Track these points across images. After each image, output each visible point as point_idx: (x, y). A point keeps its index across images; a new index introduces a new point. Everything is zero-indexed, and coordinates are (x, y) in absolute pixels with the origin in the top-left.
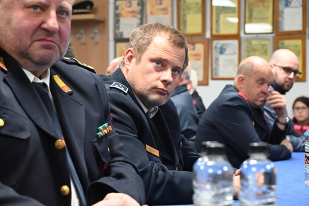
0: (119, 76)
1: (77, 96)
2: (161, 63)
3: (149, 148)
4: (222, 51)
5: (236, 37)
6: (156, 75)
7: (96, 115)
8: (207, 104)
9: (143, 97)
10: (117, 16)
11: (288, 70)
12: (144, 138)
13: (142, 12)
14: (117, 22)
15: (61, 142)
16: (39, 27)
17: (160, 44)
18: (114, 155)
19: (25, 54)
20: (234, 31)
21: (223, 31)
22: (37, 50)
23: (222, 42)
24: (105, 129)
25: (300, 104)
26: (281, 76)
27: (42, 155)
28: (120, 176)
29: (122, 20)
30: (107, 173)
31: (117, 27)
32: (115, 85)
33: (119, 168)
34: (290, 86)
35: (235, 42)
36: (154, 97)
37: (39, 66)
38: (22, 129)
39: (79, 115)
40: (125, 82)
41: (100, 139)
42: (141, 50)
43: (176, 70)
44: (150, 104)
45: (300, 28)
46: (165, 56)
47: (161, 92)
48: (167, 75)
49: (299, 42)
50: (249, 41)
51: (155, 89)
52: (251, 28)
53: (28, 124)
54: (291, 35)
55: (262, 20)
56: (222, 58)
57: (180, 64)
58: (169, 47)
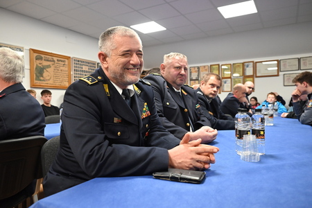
0: (199, 90)
1: (189, 96)
2: (213, 85)
3: (210, 113)
4: (225, 82)
5: (230, 78)
6: (211, 89)
7: (195, 102)
8: (222, 101)
9: (207, 96)
10: (191, 73)
11: (250, 88)
12: (208, 109)
13: (199, 71)
14: (191, 74)
15: (186, 110)
16: (179, 74)
17: (213, 79)
18: (201, 114)
19: (174, 82)
20: (229, 76)
21: (225, 76)
22: (178, 81)
23: (225, 80)
24: (198, 106)
25: (253, 99)
26: (248, 90)
27: (180, 114)
28: (203, 121)
29: (192, 74)
30: (199, 120)
31: (190, 76)
32: (198, 92)
33: (202, 118)
34: (251, 93)
35: (230, 80)
36: (211, 96)
37: (179, 86)
38: (174, 106)
39: (190, 101)
40: (201, 91)
41: (196, 109)
42: (206, 81)
43: (218, 87)
44: (209, 98)
45: (252, 74)
46: (214, 83)
47: (213, 95)
48: (215, 89)
49: (252, 79)
50: (234, 79)
51: (211, 94)
52: (235, 75)
53: (176, 104)
54: (249, 77)
55: (238, 72)
56: (225, 85)
57: (219, 85)
58: (216, 80)
